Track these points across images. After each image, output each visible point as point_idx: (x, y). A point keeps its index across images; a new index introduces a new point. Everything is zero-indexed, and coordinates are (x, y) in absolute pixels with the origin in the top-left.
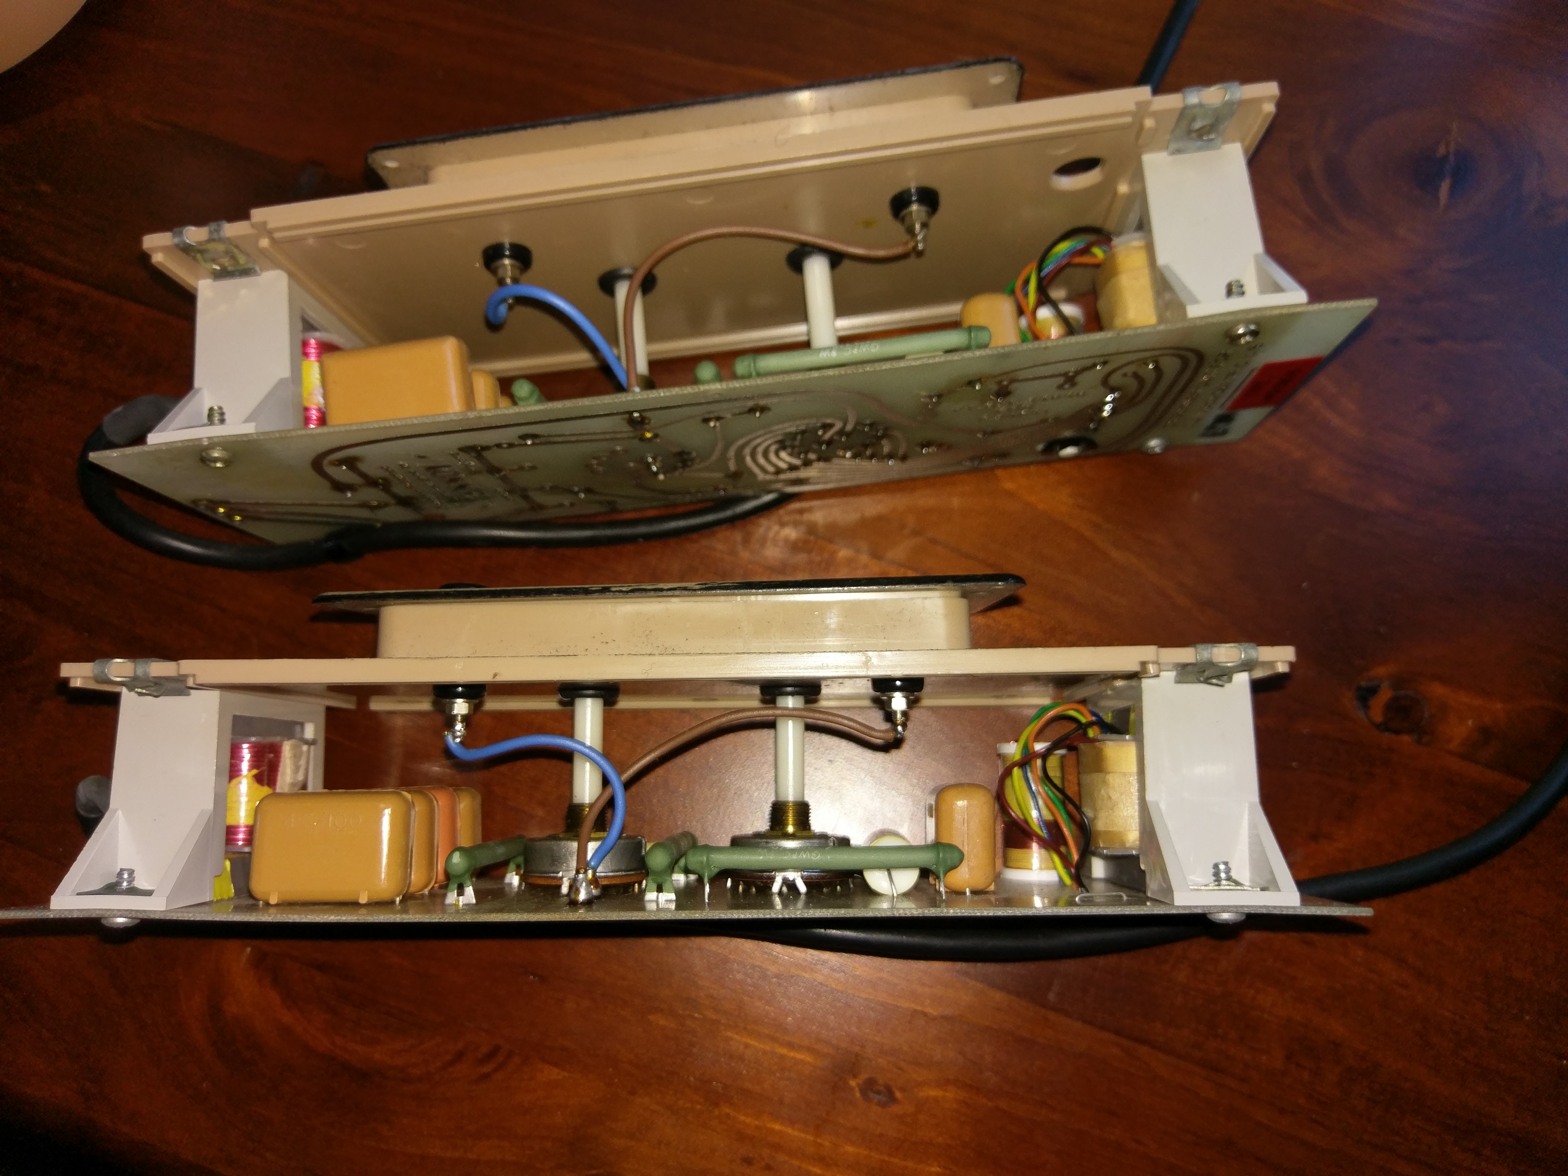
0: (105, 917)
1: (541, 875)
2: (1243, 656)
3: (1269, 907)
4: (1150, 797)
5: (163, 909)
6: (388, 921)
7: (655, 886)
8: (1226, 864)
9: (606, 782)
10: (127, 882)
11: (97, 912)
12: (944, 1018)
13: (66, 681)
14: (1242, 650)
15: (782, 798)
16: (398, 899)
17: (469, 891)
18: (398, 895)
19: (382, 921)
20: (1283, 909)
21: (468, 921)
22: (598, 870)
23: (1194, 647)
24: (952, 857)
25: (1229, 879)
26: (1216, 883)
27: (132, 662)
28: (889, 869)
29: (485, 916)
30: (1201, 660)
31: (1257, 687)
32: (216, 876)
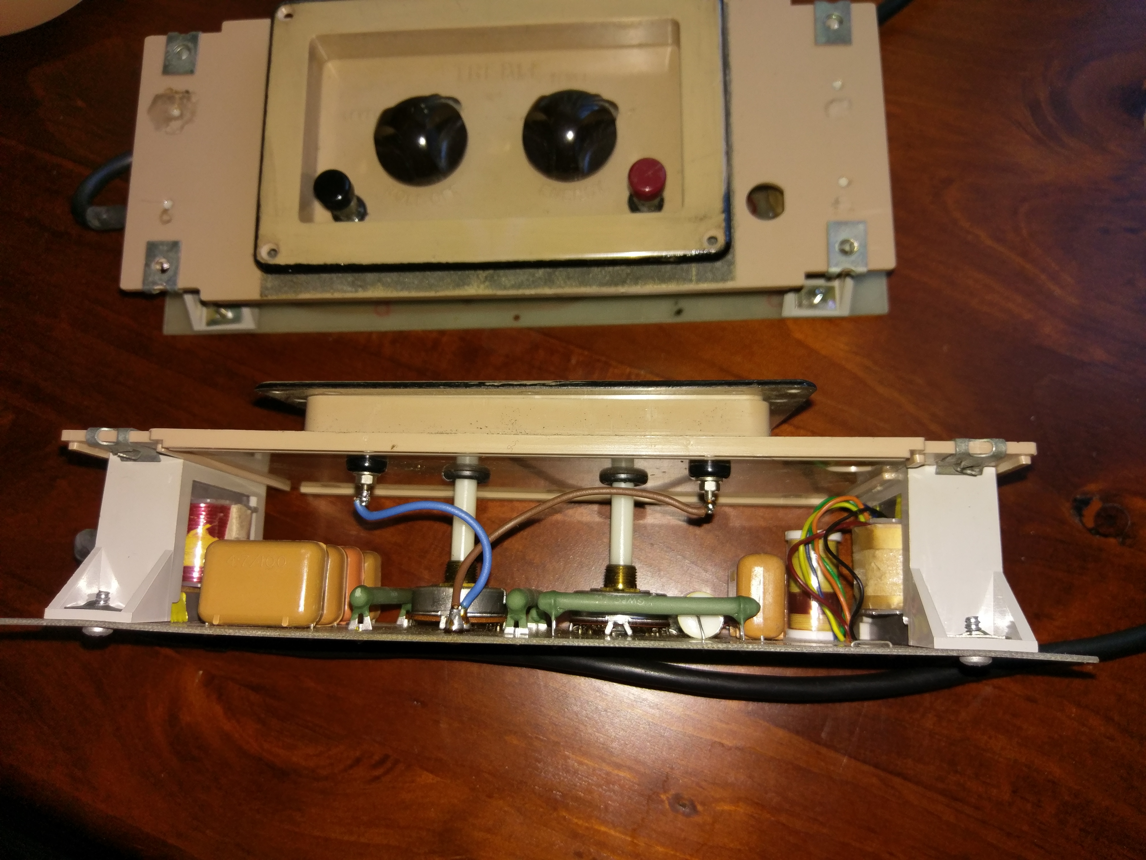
0: (85, 627)
1: (424, 613)
2: (994, 449)
3: (1012, 652)
4: (912, 565)
5: (129, 621)
6: (303, 637)
7: (512, 622)
8: (976, 618)
9: (477, 541)
10: (104, 601)
11: (79, 622)
12: (737, 748)
13: (66, 444)
14: (993, 443)
15: (614, 562)
16: (312, 625)
17: (367, 620)
18: (312, 622)
19: (297, 637)
20: (1024, 655)
21: (365, 639)
22: (469, 610)
23: (954, 440)
24: (749, 608)
25: (979, 629)
26: (969, 633)
27: (116, 431)
28: (698, 615)
29: (378, 636)
30: (959, 451)
31: (1003, 480)
32: (173, 603)
